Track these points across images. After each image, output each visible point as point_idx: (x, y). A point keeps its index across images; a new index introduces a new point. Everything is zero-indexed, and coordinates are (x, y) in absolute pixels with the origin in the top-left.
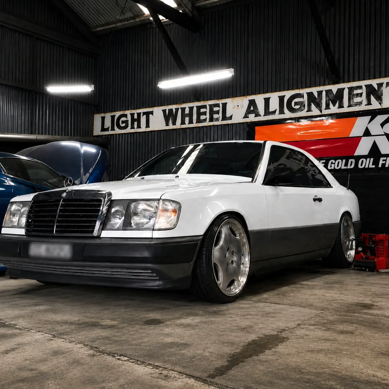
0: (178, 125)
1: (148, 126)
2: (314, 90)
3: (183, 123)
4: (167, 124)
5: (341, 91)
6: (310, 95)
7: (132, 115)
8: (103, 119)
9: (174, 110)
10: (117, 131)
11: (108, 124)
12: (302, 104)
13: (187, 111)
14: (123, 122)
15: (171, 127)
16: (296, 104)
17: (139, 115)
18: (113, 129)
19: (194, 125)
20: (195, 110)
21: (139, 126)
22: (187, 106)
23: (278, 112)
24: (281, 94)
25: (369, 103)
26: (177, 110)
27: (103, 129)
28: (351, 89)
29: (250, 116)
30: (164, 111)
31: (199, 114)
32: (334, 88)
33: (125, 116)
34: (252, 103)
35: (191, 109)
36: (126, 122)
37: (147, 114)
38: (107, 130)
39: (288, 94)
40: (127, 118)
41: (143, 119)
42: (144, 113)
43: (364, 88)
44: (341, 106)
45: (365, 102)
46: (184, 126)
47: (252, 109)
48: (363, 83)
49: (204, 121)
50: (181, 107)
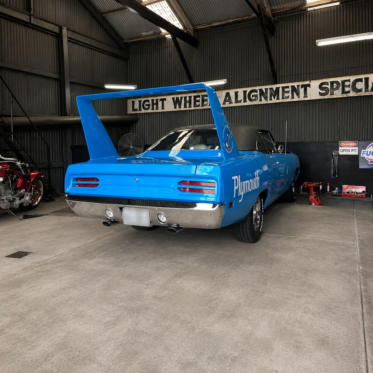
0: (183, 108)
1: (163, 108)
2: (263, 88)
3: (185, 107)
4: (175, 108)
5: (278, 89)
6: (261, 90)
7: (153, 100)
8: (133, 102)
9: (180, 99)
10: (143, 111)
11: (137, 106)
12: (256, 96)
13: (188, 99)
14: (146, 105)
15: (178, 109)
16: (253, 96)
17: (157, 100)
18: (140, 110)
19: (193, 108)
20: (193, 98)
21: (157, 109)
22: (188, 95)
23: (243, 101)
24: (245, 89)
25: (293, 98)
26: (181, 98)
27: (134, 109)
28: (283, 88)
29: (226, 103)
30: (173, 98)
31: (195, 101)
32: (274, 87)
33: (148, 101)
34: (228, 95)
35: (190, 97)
36: (149, 105)
37: (163, 100)
38: (136, 110)
39: (249, 90)
40: (149, 102)
41: (160, 103)
42: (161, 100)
43: (290, 87)
44: (278, 99)
45: (290, 97)
46: (186, 109)
47: (227, 98)
48: (290, 85)
49: (199, 106)
50: (184, 96)
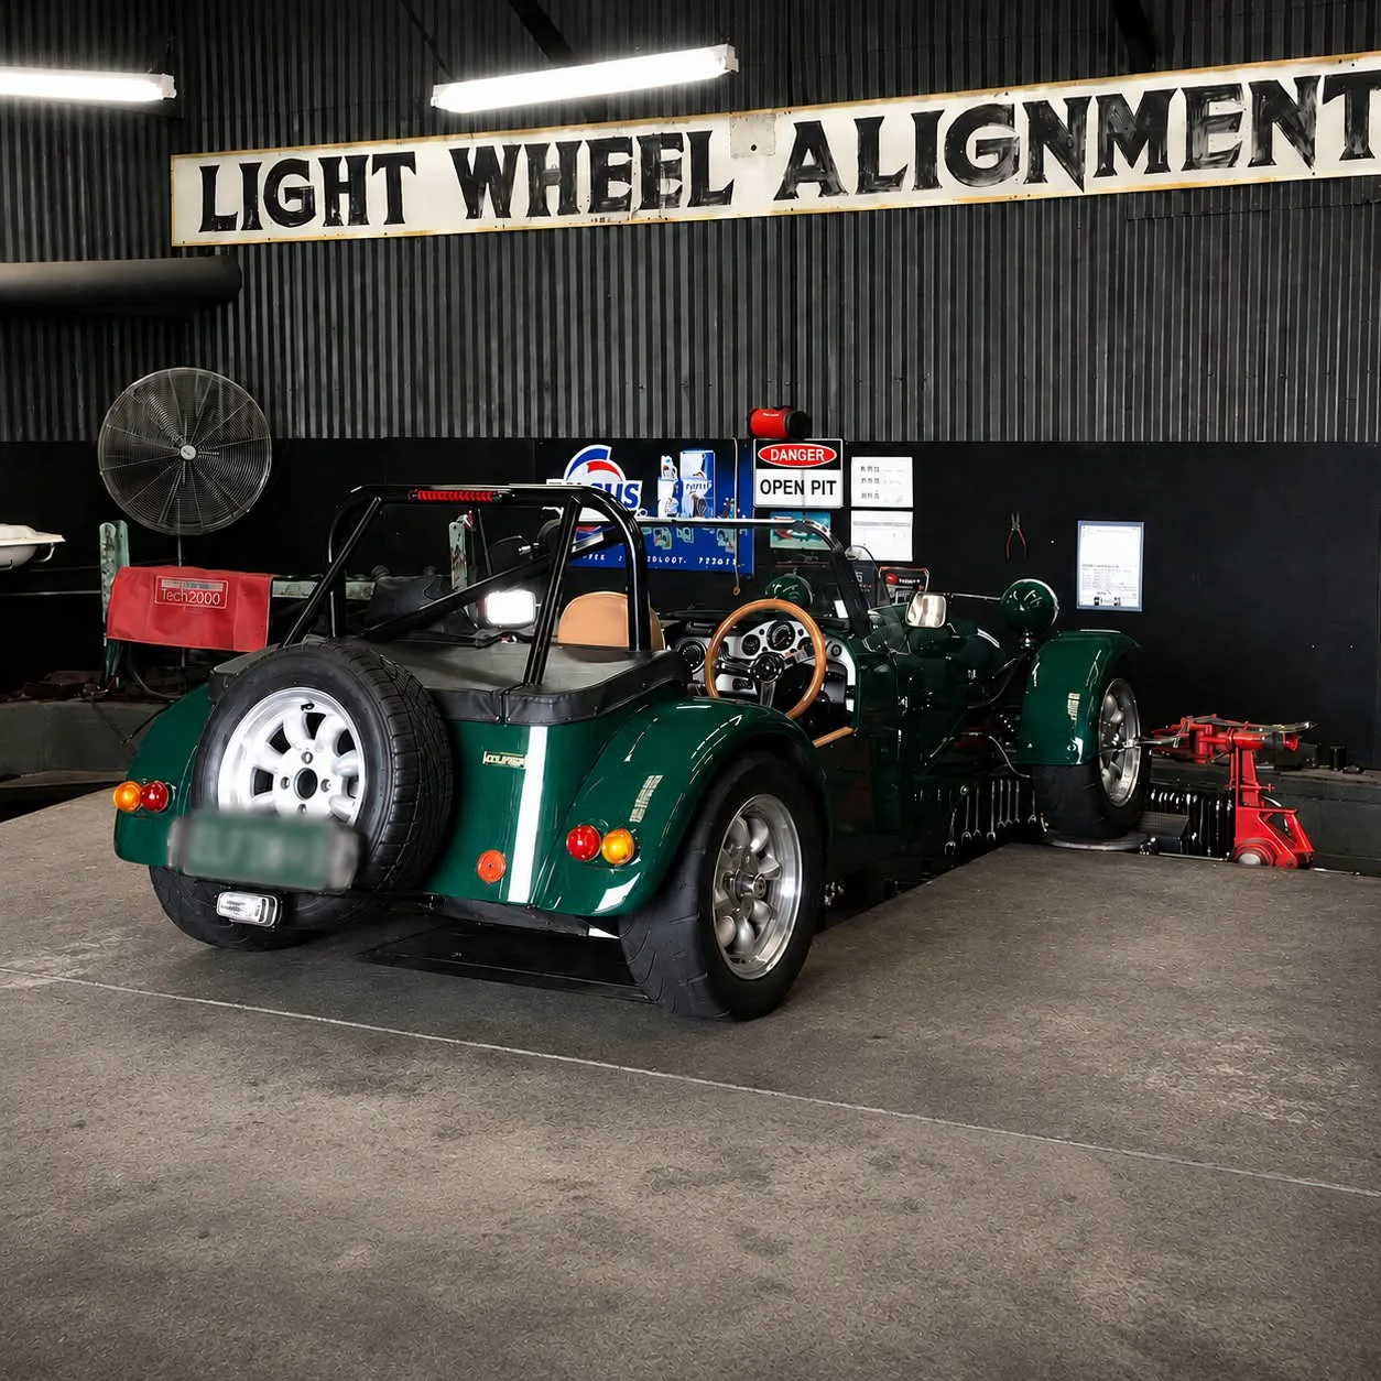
0: (519, 218)
1: (395, 215)
2: (1057, 96)
3: (538, 207)
4: (474, 212)
5: (1156, 103)
6: (1038, 111)
7: (330, 166)
8: (209, 175)
9: (500, 156)
10: (272, 231)
11: (229, 199)
12: (1004, 149)
13: (552, 160)
14: (292, 193)
15: (489, 221)
16: (983, 148)
17: (357, 164)
18: (252, 223)
19: (584, 219)
20: (583, 155)
21: (359, 216)
22: (551, 137)
23: (910, 179)
24: (929, 104)
25: (1266, 159)
26: (511, 152)
27: (211, 221)
28: (1197, 98)
29: (802, 188)
30: (459, 156)
31: (602, 175)
32: (1133, 89)
33: (301, 168)
34: (810, 137)
35: (568, 151)
36: (306, 195)
37: (394, 165)
38: (228, 223)
39: (952, 106)
40: (307, 177)
41: (376, 184)
42: (379, 161)
43: (1247, 93)
44: (1158, 165)
45: (1248, 152)
46: (540, 223)
47: (809, 160)
48: (1246, 75)
49: (622, 204)
50: (528, 143)
